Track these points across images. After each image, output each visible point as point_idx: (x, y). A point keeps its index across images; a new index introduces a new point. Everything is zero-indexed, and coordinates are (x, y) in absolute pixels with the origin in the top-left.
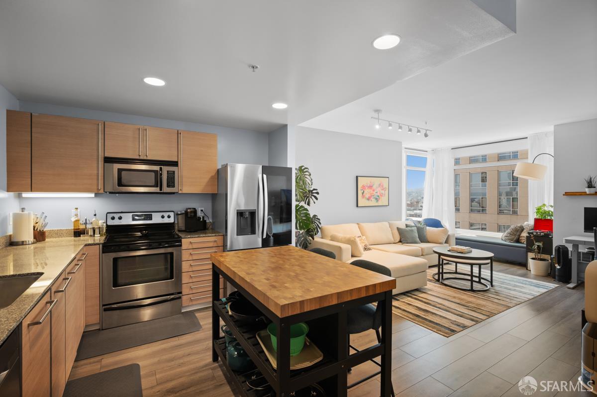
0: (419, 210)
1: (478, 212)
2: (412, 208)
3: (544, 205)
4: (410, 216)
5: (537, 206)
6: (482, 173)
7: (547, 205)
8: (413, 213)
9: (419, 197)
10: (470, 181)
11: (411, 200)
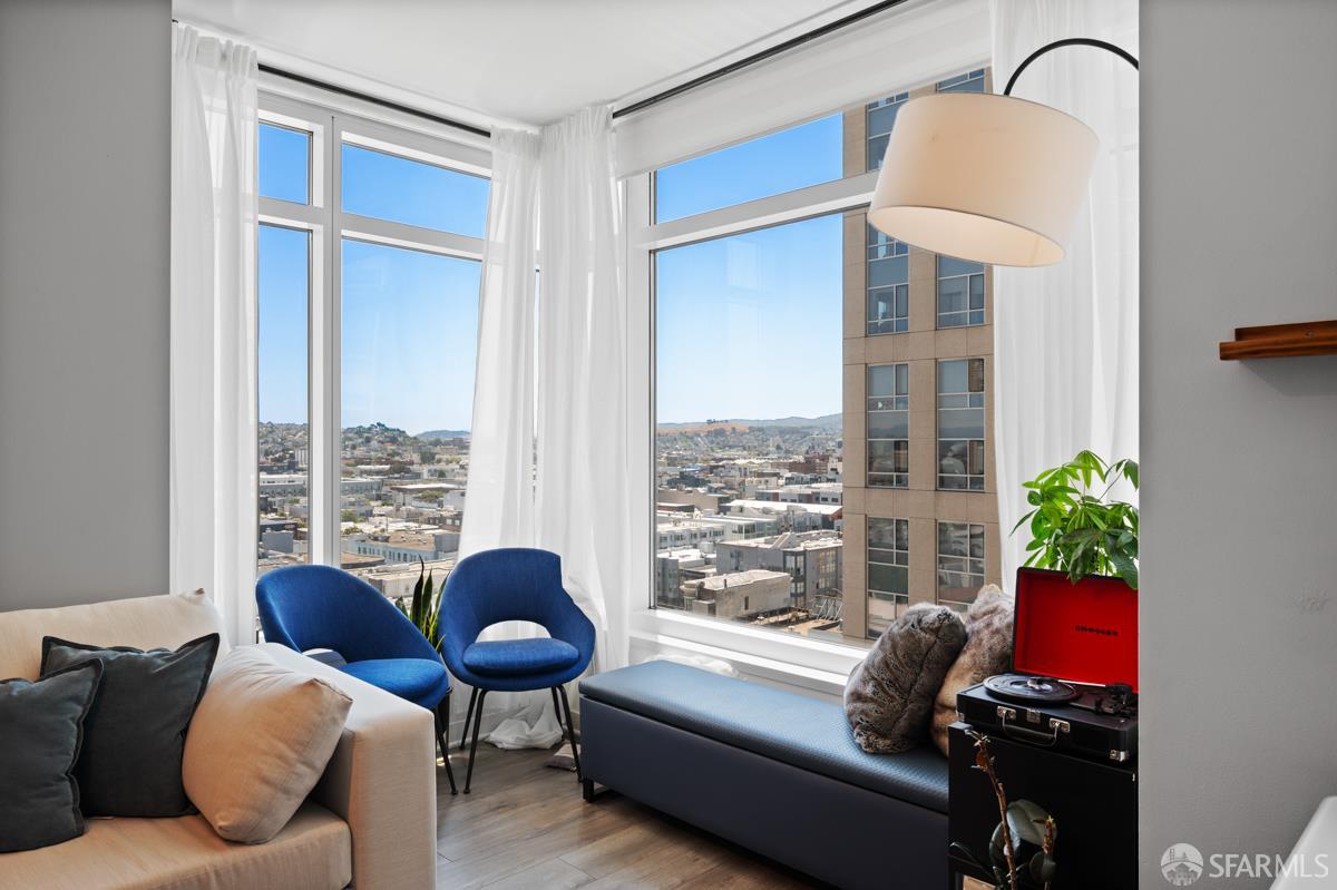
0: (829, 480)
1: (960, 486)
2: (809, 476)
3: (1087, 458)
4: (800, 501)
5: (1039, 468)
6: (972, 361)
7: (1106, 458)
8: (809, 491)
9: (831, 443)
10: (938, 387)
11: (807, 453)
